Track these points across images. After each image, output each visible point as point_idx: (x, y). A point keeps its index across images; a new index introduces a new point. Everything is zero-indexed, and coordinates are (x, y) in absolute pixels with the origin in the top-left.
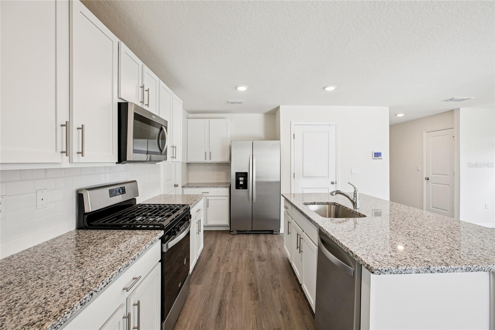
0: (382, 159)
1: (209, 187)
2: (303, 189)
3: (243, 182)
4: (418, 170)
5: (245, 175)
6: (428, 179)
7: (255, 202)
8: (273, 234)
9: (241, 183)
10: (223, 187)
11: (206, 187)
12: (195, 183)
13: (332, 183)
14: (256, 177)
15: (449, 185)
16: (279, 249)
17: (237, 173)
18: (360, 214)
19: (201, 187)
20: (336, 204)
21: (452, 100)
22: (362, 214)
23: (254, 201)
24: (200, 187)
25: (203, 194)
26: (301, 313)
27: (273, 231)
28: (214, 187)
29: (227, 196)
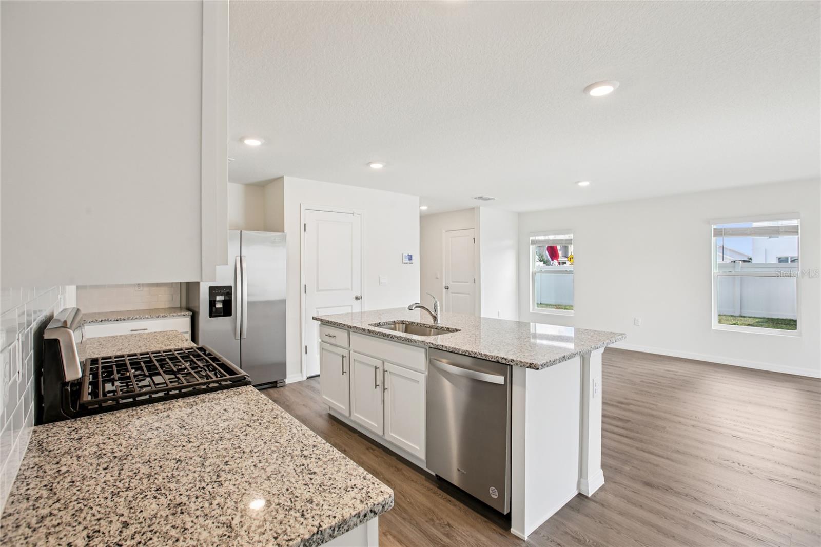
0: (412, 263)
1: (148, 318)
2: (318, 310)
3: (221, 304)
4: (437, 278)
5: (227, 292)
6: (448, 289)
7: (245, 337)
8: (276, 387)
9: (219, 306)
10: (179, 316)
11: (140, 318)
12: (112, 313)
13: (357, 298)
14: (248, 295)
15: (468, 294)
16: (304, 405)
17: (212, 289)
18: (448, 328)
19: (128, 319)
20: (404, 322)
21: (480, 198)
22: (451, 329)
23: (245, 335)
24: (124, 320)
25: (133, 332)
26: (396, 470)
27: (276, 382)
28: (158, 317)
29: (187, 332)
